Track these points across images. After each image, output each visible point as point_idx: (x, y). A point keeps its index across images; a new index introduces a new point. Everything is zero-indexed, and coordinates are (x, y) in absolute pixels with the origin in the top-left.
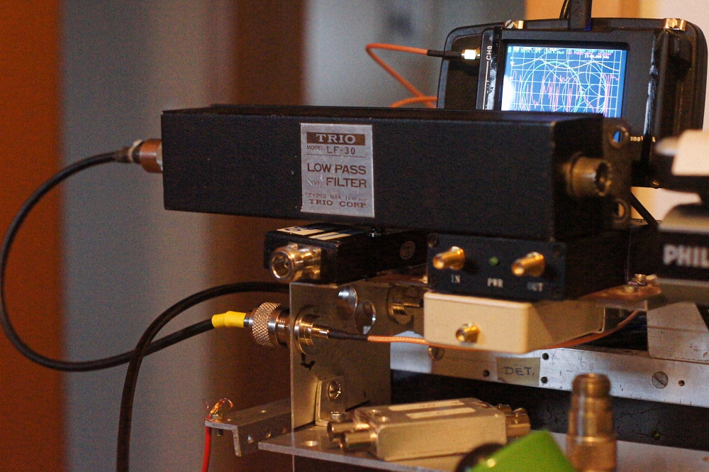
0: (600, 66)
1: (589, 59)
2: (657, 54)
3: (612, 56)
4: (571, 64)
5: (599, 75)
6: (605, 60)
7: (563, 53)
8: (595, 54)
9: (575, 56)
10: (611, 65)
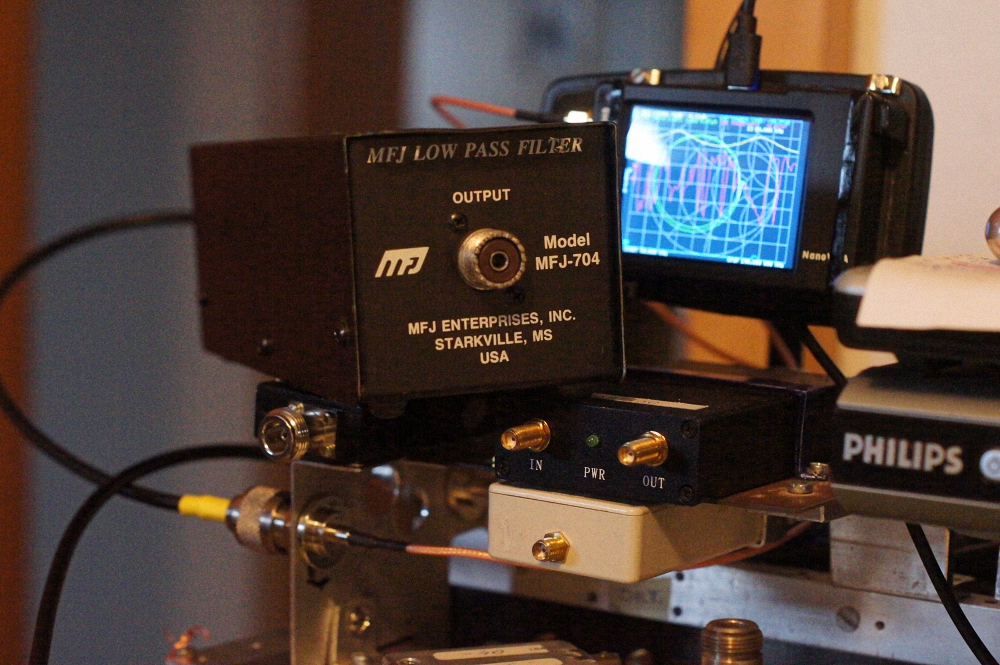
0: (770, 144)
1: (754, 133)
2: (855, 129)
3: (787, 131)
4: (728, 140)
5: (768, 158)
6: (778, 135)
7: (715, 122)
8: (763, 126)
9: (733, 128)
10: (786, 143)
